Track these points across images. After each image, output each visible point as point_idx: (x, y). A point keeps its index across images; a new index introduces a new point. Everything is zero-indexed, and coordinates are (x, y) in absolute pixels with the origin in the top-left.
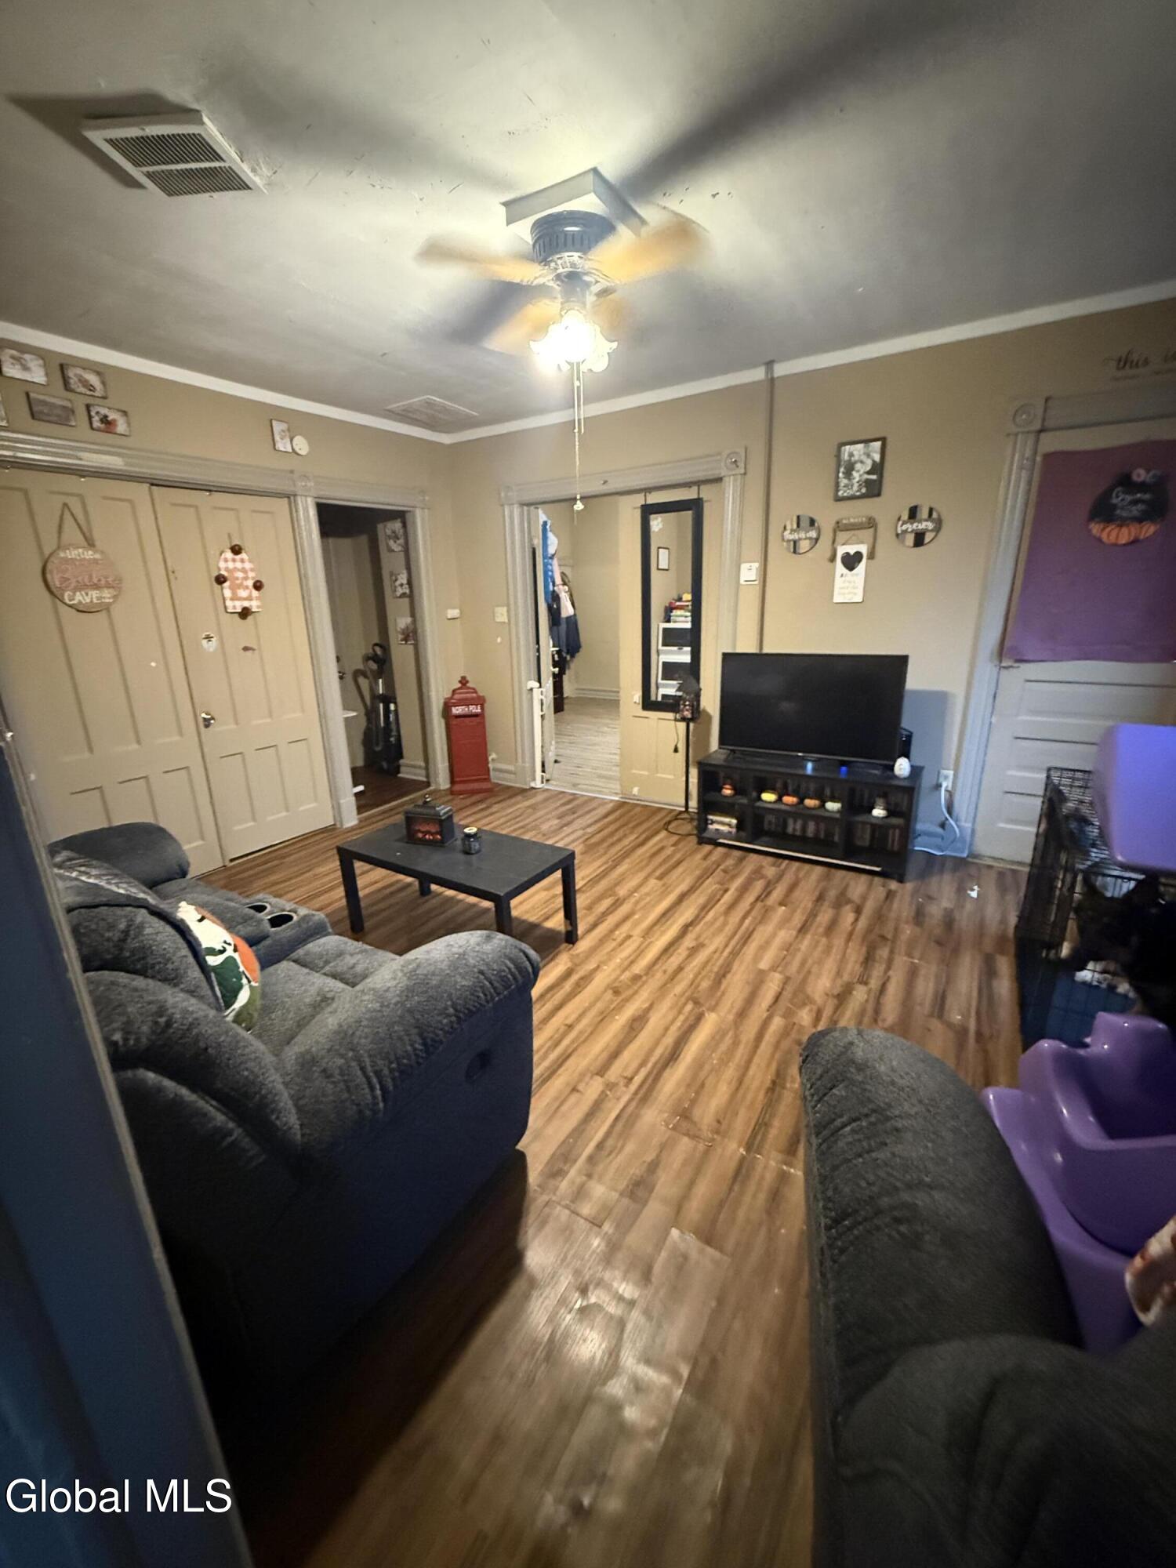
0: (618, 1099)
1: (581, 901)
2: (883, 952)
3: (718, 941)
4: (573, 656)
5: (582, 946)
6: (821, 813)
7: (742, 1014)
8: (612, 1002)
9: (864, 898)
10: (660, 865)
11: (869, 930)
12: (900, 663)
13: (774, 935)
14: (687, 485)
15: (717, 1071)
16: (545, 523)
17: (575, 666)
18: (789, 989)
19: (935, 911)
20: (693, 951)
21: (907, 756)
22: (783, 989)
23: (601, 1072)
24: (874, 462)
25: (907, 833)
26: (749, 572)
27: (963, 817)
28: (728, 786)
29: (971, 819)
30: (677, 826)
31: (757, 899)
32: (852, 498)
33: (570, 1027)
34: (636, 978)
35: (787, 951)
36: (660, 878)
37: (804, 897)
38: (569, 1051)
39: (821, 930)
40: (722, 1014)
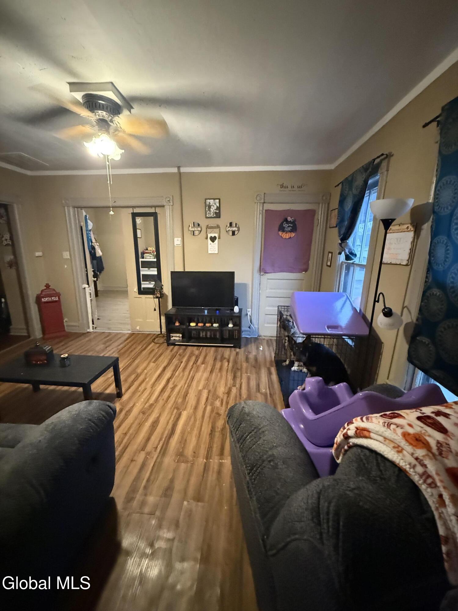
0: (153, 458)
1: (122, 377)
2: (239, 374)
3: (183, 382)
4: (100, 273)
5: (125, 397)
6: (211, 328)
7: (196, 408)
8: (143, 418)
9: (229, 356)
10: (154, 357)
11: (233, 367)
12: (232, 274)
13: (202, 376)
14: (151, 207)
15: (190, 433)
16: (86, 216)
17: (102, 276)
18: (211, 394)
19: (251, 356)
20: (173, 389)
21: (237, 305)
22: (209, 395)
23: (143, 449)
24: (217, 206)
25: (240, 331)
26: (178, 241)
27: (255, 324)
28: (177, 322)
29: (257, 324)
30: (158, 340)
31: (194, 363)
32: (211, 217)
33: (125, 434)
34: (151, 405)
35: (208, 380)
36: (154, 362)
37: (210, 359)
38: (127, 445)
39: (218, 370)
40: (189, 410)
